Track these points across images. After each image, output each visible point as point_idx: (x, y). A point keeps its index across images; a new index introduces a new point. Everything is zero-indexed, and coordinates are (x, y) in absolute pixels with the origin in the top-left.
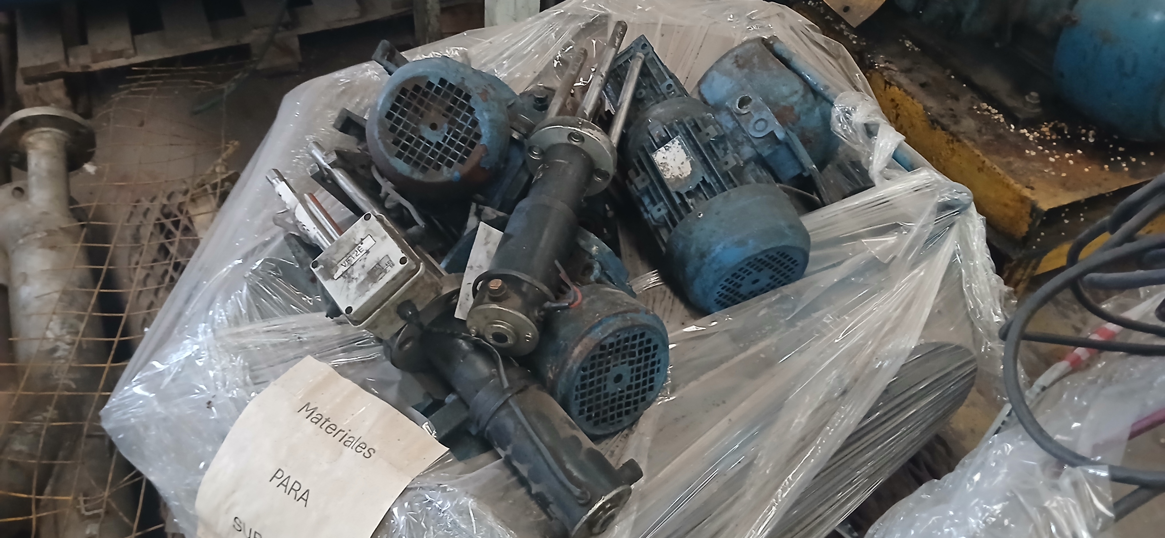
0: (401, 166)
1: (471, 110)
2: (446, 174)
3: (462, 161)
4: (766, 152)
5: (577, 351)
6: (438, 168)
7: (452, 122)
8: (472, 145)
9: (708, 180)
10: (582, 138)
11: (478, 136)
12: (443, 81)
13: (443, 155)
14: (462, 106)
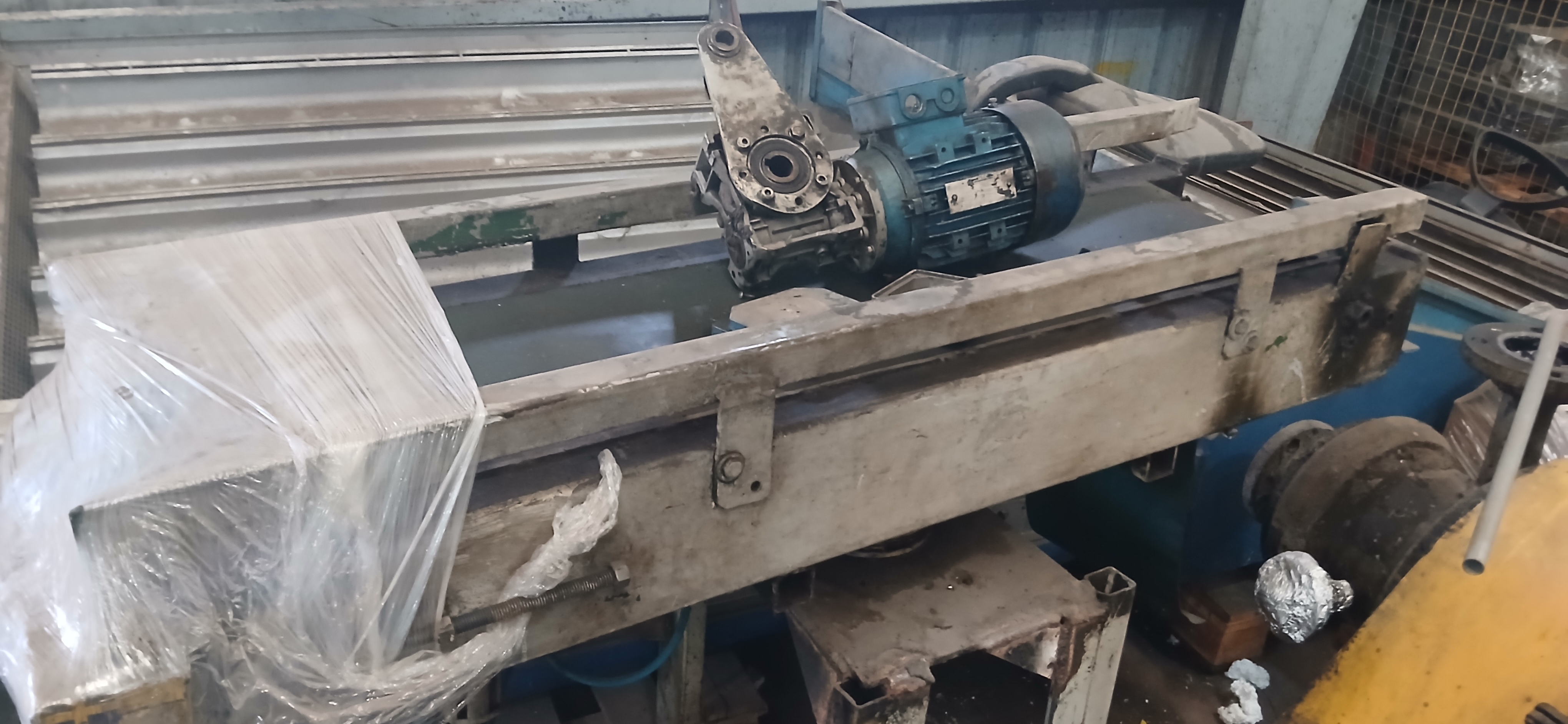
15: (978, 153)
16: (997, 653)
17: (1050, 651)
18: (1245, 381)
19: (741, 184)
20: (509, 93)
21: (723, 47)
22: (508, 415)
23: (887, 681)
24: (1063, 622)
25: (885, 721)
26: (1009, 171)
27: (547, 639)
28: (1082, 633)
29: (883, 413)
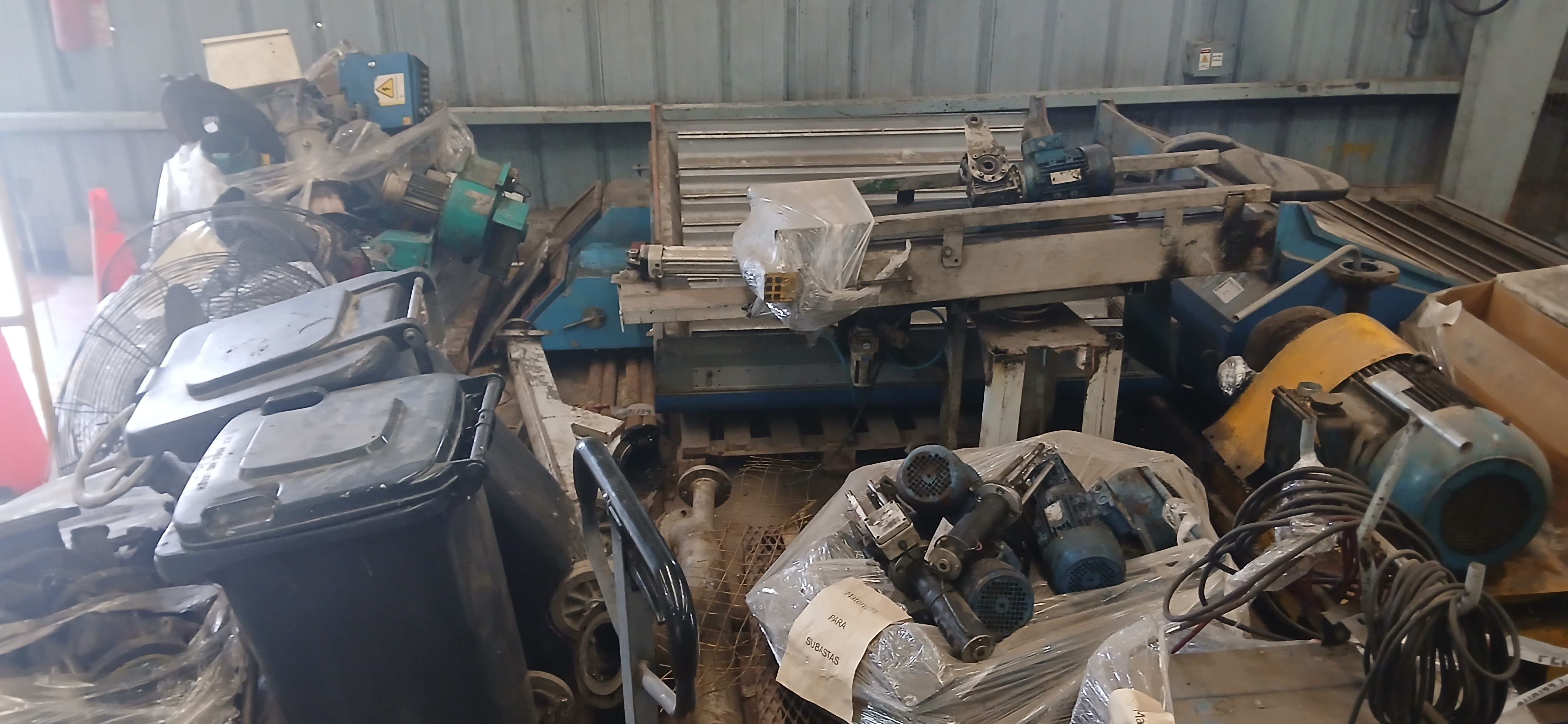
0: (910, 492)
1: (948, 470)
2: (932, 499)
3: (940, 494)
4: (1105, 513)
5: (980, 581)
6: (928, 495)
7: (938, 475)
8: (946, 486)
9: (1069, 522)
10: (1003, 491)
11: (950, 483)
12: (937, 455)
13: (931, 490)
14: (944, 468)
15: (1067, 162)
16: (1056, 351)
17: (1082, 357)
18: (1176, 258)
19: (972, 171)
20: (907, 152)
21: (974, 122)
22: (880, 223)
23: (1007, 350)
24: (1088, 345)
25: (1006, 367)
26: (1079, 170)
27: (887, 300)
28: (1097, 354)
29: (1005, 244)
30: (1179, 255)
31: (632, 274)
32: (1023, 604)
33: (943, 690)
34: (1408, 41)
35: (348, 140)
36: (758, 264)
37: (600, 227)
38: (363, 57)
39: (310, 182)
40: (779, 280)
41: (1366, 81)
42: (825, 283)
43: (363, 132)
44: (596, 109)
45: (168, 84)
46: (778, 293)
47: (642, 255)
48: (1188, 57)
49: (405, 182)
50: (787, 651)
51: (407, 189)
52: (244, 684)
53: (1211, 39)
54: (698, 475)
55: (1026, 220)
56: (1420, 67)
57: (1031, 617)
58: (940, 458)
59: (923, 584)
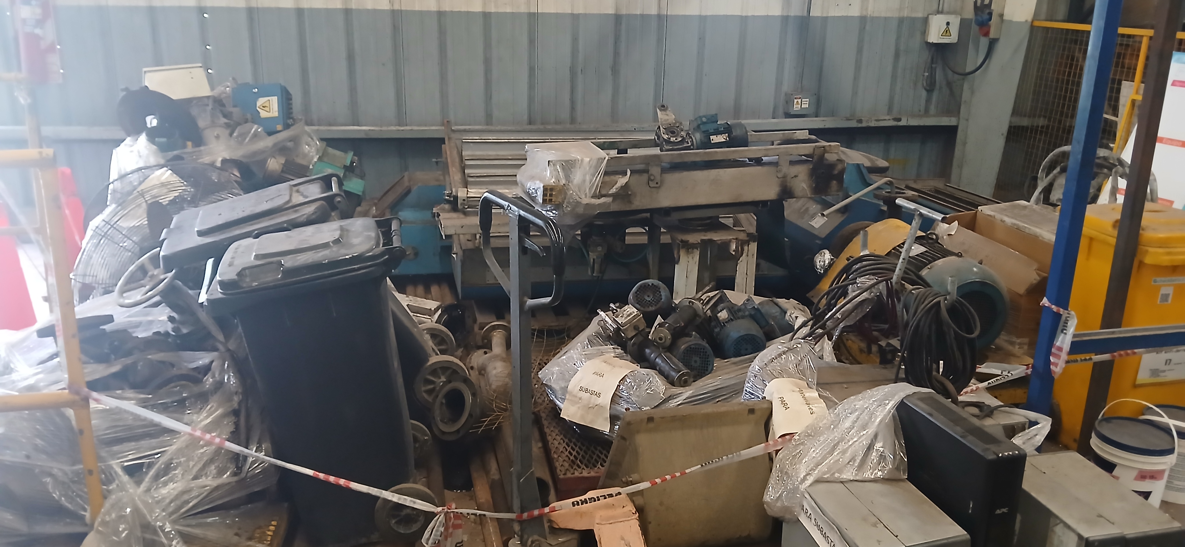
0: (637, 306)
1: (660, 292)
3: (656, 305)
4: (753, 313)
5: (682, 347)
6: (648, 307)
7: (654, 295)
8: (659, 301)
9: (732, 318)
10: (693, 303)
11: (661, 299)
12: (652, 284)
13: (650, 304)
14: (657, 291)
15: (720, 130)
16: (717, 242)
17: (733, 247)
18: (786, 186)
19: (663, 136)
21: (663, 108)
22: (611, 158)
23: (689, 241)
24: (736, 239)
25: (688, 252)
26: (727, 134)
27: (615, 207)
28: (742, 244)
29: (685, 174)
30: (788, 184)
31: (447, 206)
32: (708, 361)
33: (666, 401)
34: (924, 93)
35: (243, 136)
36: (538, 182)
37: (410, 199)
38: (247, 86)
39: (220, 159)
40: (552, 189)
41: (899, 117)
42: (579, 193)
43: (252, 131)
44: (402, 128)
45: (124, 93)
46: (550, 198)
47: (454, 194)
48: (787, 102)
49: (282, 164)
50: (567, 397)
51: (283, 168)
52: (240, 403)
53: (801, 90)
54: (494, 328)
55: (698, 159)
56: (933, 110)
57: (712, 369)
58: (655, 286)
59: (647, 351)
